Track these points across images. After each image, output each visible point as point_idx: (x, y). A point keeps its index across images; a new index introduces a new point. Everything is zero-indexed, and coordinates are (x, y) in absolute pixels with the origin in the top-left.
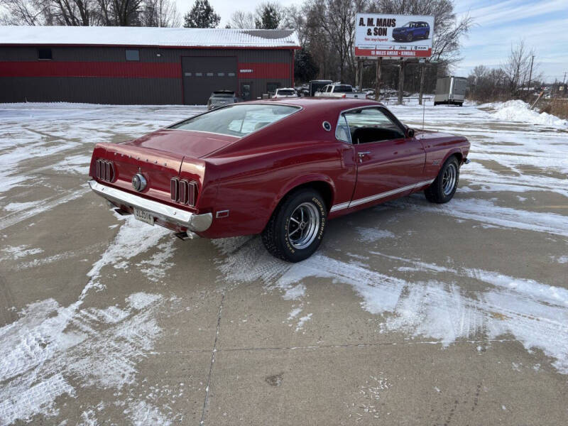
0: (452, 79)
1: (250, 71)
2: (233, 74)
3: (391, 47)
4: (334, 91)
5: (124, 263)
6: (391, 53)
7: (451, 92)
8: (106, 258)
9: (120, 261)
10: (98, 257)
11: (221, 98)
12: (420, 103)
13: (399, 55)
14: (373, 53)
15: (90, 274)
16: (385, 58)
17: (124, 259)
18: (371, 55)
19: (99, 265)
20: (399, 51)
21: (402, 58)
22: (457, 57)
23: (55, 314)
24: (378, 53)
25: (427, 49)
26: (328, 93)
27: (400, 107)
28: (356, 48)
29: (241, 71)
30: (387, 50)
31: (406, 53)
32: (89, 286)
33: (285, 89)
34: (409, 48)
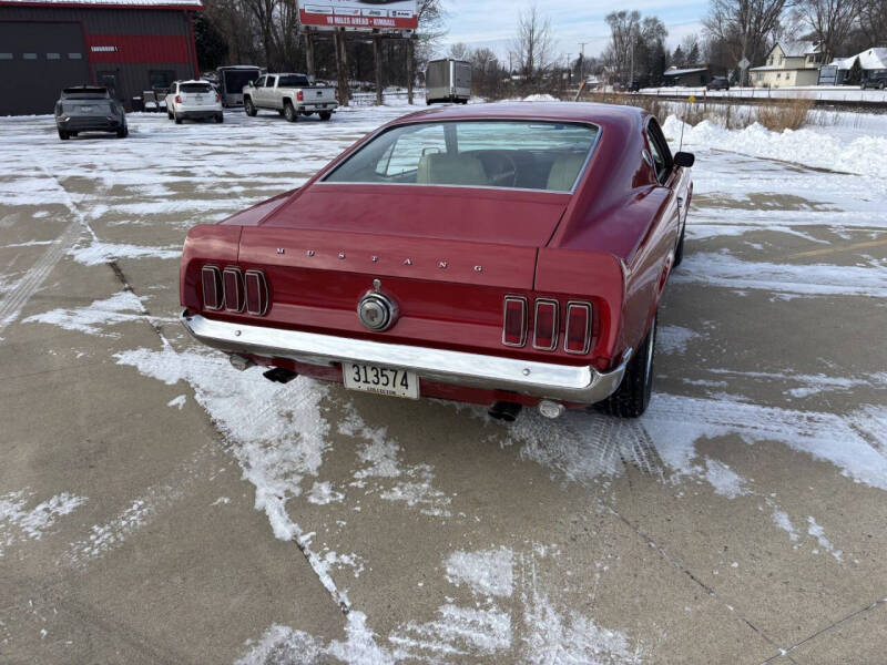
0: (452, 63)
1: (112, 49)
2: (78, 56)
3: (356, 12)
4: (280, 85)
6: (358, 21)
7: (452, 84)
11: (82, 102)
12: (411, 102)
13: (371, 25)
14: (330, 20)
16: (348, 29)
18: (326, 23)
20: (371, 18)
21: (376, 30)
22: (439, 30)
24: (337, 20)
25: (410, 17)
26: (269, 89)
27: (381, 108)
28: (302, 11)
29: (95, 49)
30: (350, 17)
31: (381, 22)
33: (192, 81)
34: (384, 14)
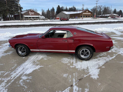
5: (108, 56)
8: (111, 58)
9: (109, 57)
10: (112, 59)
15: (115, 57)
17: (108, 57)
19: (113, 58)
23: (122, 54)
32: (116, 55)
